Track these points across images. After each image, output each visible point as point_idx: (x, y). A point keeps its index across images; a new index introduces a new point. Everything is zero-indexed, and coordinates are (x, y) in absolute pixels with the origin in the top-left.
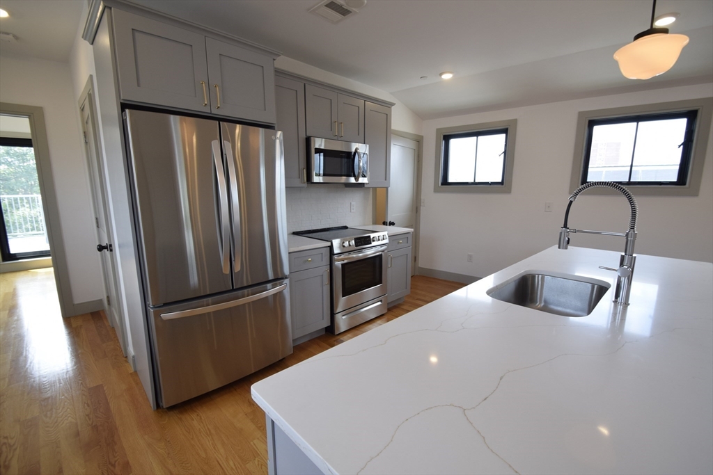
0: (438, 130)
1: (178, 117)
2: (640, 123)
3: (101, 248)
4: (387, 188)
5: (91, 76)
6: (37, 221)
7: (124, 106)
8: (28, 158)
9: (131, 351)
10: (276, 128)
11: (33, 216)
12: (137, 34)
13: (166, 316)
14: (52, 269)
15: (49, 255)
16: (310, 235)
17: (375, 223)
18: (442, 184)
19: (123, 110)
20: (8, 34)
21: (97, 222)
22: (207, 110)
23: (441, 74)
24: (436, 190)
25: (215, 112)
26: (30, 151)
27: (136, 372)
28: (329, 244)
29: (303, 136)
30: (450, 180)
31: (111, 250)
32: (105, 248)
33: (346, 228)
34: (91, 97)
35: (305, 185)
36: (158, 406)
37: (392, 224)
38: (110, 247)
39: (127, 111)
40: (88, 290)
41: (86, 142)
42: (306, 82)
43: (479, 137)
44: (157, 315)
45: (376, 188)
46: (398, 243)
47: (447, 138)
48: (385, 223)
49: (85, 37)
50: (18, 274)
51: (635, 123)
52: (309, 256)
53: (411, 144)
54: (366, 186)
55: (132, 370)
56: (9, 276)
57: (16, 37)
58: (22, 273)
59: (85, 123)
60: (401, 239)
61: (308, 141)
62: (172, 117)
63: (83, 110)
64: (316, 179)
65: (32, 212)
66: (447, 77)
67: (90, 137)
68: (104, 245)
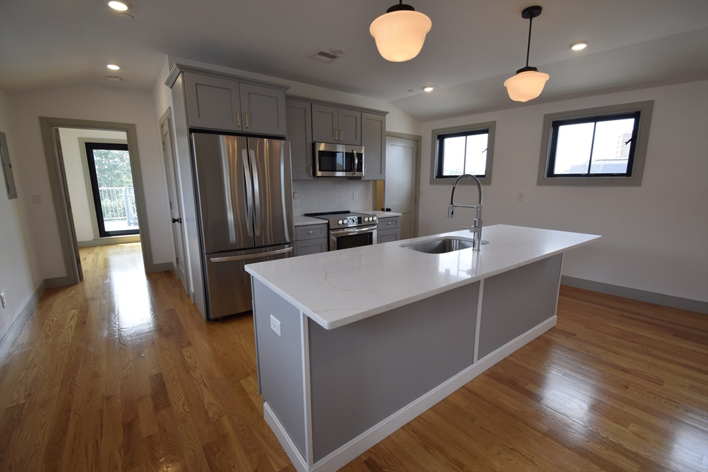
0: (433, 131)
1: (225, 136)
2: (598, 123)
3: (174, 221)
4: (385, 181)
5: (170, 107)
6: (116, 211)
7: (191, 130)
8: (109, 157)
9: (192, 289)
10: (287, 139)
11: (113, 207)
12: (198, 86)
13: (214, 260)
14: (140, 244)
15: (138, 233)
16: (319, 217)
17: (375, 209)
18: (437, 177)
19: (190, 133)
20: (117, 77)
21: (171, 205)
22: (239, 130)
23: (424, 88)
24: (432, 183)
25: (245, 130)
26: (126, 154)
27: (195, 303)
28: (327, 222)
29: (310, 142)
30: (445, 174)
31: (181, 222)
32: (177, 220)
33: (348, 212)
34: (169, 121)
35: (312, 178)
36: (208, 319)
37: (389, 210)
38: (180, 220)
39: (193, 134)
40: (164, 255)
41: (164, 149)
42: (312, 102)
43: (468, 137)
44: (208, 259)
45: (376, 180)
46: (388, 224)
47: (441, 138)
48: (383, 210)
49: (167, 83)
50: (111, 246)
51: (593, 123)
52: (311, 230)
53: (410, 144)
54: (363, 179)
55: (193, 302)
56: (105, 247)
57: (121, 79)
58: (114, 246)
59: (164, 136)
60: (390, 221)
61: (314, 145)
62: (221, 136)
63: (162, 127)
64: (319, 174)
65: (112, 203)
66: (428, 90)
67: (167, 145)
68: (176, 219)
